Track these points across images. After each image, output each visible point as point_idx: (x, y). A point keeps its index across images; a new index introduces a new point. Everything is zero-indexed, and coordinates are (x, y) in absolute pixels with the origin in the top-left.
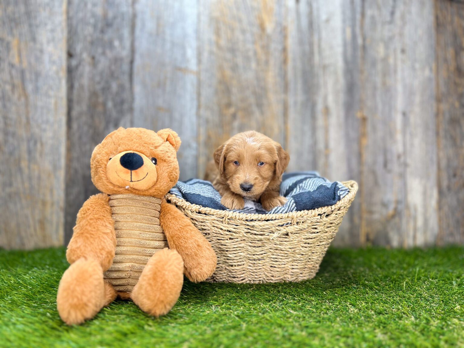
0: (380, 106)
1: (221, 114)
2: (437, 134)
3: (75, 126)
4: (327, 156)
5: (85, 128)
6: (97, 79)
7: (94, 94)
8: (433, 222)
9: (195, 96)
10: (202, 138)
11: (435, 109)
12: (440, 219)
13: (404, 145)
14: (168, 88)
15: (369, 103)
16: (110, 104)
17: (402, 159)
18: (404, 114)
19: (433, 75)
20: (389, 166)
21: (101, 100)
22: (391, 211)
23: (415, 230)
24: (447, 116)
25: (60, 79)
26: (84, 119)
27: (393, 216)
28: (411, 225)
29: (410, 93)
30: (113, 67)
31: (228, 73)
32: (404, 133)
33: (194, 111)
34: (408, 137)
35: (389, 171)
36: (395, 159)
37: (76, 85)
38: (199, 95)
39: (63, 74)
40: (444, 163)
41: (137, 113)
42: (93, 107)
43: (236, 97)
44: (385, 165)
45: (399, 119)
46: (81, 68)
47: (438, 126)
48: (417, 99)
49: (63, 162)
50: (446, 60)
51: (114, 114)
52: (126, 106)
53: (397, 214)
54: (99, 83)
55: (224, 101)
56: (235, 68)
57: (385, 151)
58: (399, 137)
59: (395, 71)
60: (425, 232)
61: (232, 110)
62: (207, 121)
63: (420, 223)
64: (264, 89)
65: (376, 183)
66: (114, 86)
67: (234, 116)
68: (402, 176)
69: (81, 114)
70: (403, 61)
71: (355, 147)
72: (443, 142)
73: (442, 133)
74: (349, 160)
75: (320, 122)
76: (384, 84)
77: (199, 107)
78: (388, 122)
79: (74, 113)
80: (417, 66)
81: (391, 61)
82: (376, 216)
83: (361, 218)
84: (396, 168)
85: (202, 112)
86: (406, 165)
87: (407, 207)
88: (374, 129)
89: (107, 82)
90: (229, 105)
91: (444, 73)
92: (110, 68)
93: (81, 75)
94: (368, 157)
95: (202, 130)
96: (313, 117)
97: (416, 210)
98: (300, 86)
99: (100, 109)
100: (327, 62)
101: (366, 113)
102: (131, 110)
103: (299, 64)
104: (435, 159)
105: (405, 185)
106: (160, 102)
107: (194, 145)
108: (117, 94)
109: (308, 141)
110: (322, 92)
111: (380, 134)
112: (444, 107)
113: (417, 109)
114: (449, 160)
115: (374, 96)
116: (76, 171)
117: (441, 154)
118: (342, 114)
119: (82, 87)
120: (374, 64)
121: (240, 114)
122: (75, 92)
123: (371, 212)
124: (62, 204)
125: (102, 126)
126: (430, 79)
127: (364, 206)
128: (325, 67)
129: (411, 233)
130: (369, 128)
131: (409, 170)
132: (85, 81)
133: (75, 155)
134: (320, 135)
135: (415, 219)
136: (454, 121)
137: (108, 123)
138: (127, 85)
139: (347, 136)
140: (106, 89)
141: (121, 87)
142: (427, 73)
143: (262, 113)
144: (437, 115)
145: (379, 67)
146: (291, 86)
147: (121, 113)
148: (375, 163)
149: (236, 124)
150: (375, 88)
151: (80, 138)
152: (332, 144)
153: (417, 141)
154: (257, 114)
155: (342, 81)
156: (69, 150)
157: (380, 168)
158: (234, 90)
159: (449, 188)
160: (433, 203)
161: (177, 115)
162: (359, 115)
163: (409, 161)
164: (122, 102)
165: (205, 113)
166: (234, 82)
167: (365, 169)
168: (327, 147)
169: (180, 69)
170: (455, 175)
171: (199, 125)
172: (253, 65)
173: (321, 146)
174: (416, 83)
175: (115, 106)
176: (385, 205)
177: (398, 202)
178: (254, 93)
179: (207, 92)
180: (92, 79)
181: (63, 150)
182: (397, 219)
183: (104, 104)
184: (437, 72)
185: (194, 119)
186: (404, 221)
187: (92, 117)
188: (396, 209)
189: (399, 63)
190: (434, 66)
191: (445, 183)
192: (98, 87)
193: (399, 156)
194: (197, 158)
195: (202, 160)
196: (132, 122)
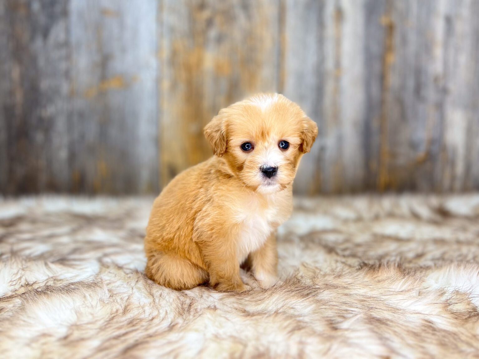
0: (414, 9)
1: (192, 20)
4: (338, 79)
10: (166, 53)
13: (446, 63)
15: (399, 5)
16: (36, 6)
17: (441, 83)
18: (448, 20)
20: (424, 92)
22: (421, 153)
27: (424, 161)
28: (448, 172)
32: (446, 46)
33: (153, 15)
35: (423, 100)
36: (431, 82)
41: (74, 18)
42: (12, 8)
45: (439, 27)
51: (42, 19)
52: (58, 8)
53: (430, 157)
57: (419, 72)
58: (438, 52)
61: (206, 14)
62: (172, 30)
63: (460, 168)
65: (403, 117)
67: (210, 23)
68: (440, 107)
71: (377, 67)
74: (367, 84)
75: (330, 30)
77: (160, 9)
78: (424, 31)
82: (402, 161)
83: (380, 163)
84: (431, 94)
85: (166, 16)
86: (444, 91)
87: (444, 148)
88: (404, 41)
90: (202, 6)
94: (393, 80)
95: (166, 43)
96: (321, 24)
97: (455, 152)
99: (22, 12)
101: (395, 18)
102: (65, 13)
105: (442, 118)
106: (105, 2)
107: (153, 62)
109: (312, 59)
111: (412, 48)
113: (465, 12)
118: (360, 19)
121: (218, 20)
123: (394, 155)
125: (26, 37)
127: (385, 147)
129: (447, 182)
130: (397, 40)
131: (449, 99)
134: (329, 48)
135: (453, 164)
137: (33, 32)
139: (367, 51)
143: (249, 17)
147: (52, 18)
148: (403, 87)
149: (213, 33)
152: (346, 62)
153: (463, 58)
154: (242, 20)
157: (409, 97)
161: (129, 21)
162: (384, 20)
163: (450, 85)
164: (53, 2)
165: (170, 19)
167: (389, 97)
168: (338, 64)
171: (161, 36)
173: (330, 64)
175: (43, 7)
176: (413, 146)
177: (432, 142)
182: (428, 166)
183: (28, 6)
187: (12, 24)
188: (428, 151)
193: (436, 79)
194: (158, 81)
195: (166, 84)
196: (68, 31)
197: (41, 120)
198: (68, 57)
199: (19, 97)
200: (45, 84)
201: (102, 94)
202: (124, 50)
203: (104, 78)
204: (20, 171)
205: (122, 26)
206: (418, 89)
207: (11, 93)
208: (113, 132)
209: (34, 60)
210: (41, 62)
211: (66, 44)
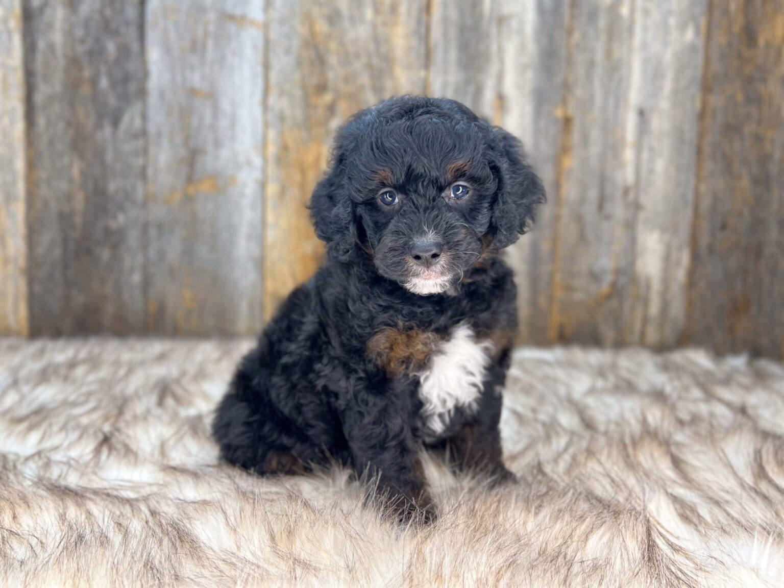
0: (598, 99)
1: (307, 104)
2: (699, 151)
3: (41, 121)
5: (61, 126)
6: (79, 32)
7: (74, 62)
8: (677, 309)
9: (259, 69)
10: (272, 150)
11: (698, 105)
12: (690, 304)
13: (638, 170)
14: (210, 53)
15: (579, 92)
16: (104, 83)
17: (631, 196)
18: (641, 113)
19: (700, 42)
20: (608, 207)
21: (87, 73)
22: (605, 288)
23: (645, 320)
24: (720, 118)
25: (10, 34)
26: (57, 108)
27: (609, 297)
28: (639, 312)
29: (654, 75)
30: (108, 12)
31: (322, 27)
32: (638, 147)
33: (258, 97)
34: (645, 155)
35: (608, 218)
36: (619, 194)
37: (41, 44)
38: (267, 66)
39: (15, 24)
40: (706, 203)
41: (153, 99)
42: (73, 85)
43: (335, 73)
44: (601, 206)
45: (631, 122)
46: (48, 12)
47: (701, 135)
48: (668, 85)
49: (20, 188)
50: (726, 12)
51: (112, 101)
52: (132, 87)
53: (616, 291)
54: (82, 41)
55: (315, 80)
56: (334, 18)
57: (603, 180)
58: (629, 155)
59: (631, 30)
60: (661, 326)
61: (328, 98)
62: (282, 118)
63: (654, 308)
64: (388, 60)
65: (582, 238)
66: (111, 47)
67: (331, 109)
68: (630, 226)
69: (51, 99)
70: (646, 12)
71: (549, 172)
72: (708, 165)
73: (707, 150)
76: (609, 53)
77: (266, 91)
78: (611, 128)
79: (39, 97)
80: (672, 21)
81: (625, 11)
82: (579, 296)
83: (551, 299)
84: (618, 210)
85: (272, 100)
86: (637, 206)
87: (634, 280)
88: (585, 140)
89: (97, 40)
90: (322, 88)
91: (720, 39)
92: (101, 12)
93: (50, 26)
94: (569, 191)
95: (272, 134)
97: (648, 286)
98: (453, 54)
99: (86, 90)
100: (506, 10)
101: (571, 111)
102: (142, 93)
103: (454, 14)
104: (690, 195)
105: (633, 241)
106: (196, 80)
107: (257, 161)
108: (117, 62)
110: (493, 68)
111: (595, 149)
112: (717, 101)
113: (665, 104)
114: (716, 199)
115: (589, 76)
116: (46, 203)
117: (703, 188)
118: (529, 109)
119: (51, 47)
120: (593, 15)
121: (341, 106)
122: (39, 58)
123: (570, 289)
124: (22, 262)
125: (90, 123)
126: (693, 48)
127: (558, 278)
128: (501, 21)
129: (637, 326)
130: (576, 137)
131: (642, 215)
132: (57, 37)
133: (43, 174)
135: (646, 302)
136: (731, 129)
137: (100, 118)
138: (135, 47)
139: (536, 150)
140: (96, 54)
141: (124, 50)
142: (689, 35)
144: (702, 116)
145: (602, 22)
146: (438, 56)
147: (125, 99)
148: (583, 201)
149: (335, 124)
150: (591, 64)
151: (51, 143)
153: (660, 165)
155: (531, 47)
156: (31, 165)
157: (590, 212)
158: (333, 60)
159: (711, 249)
160: (680, 275)
161: (225, 105)
162: (559, 113)
163: (643, 200)
164: (126, 79)
165: (278, 103)
166: (333, 45)
167: (565, 211)
169: (232, 18)
170: (724, 227)
171: (266, 125)
172: (369, 13)
174: (668, 57)
175: (113, 85)
176: (595, 277)
177: (618, 272)
178: (369, 66)
179: (282, 62)
180: (69, 34)
181: (20, 164)
182: (614, 303)
183: (94, 82)
184: (709, 37)
185: (258, 112)
186: (627, 305)
187: (72, 105)
188: (614, 285)
189: (639, 16)
190: (703, 21)
191: (705, 240)
192: (80, 49)
193: (626, 191)
194: (263, 185)
195: (272, 189)
196: (144, 117)
197: (107, 232)
198: (145, 151)
199: (79, 203)
200: (112, 186)
201: (189, 199)
202: (217, 144)
203: (190, 179)
204: (79, 299)
205: (216, 111)
206: (601, 205)
207: (69, 197)
208: (203, 251)
209: (100, 153)
210: (109, 157)
211: (144, 133)
